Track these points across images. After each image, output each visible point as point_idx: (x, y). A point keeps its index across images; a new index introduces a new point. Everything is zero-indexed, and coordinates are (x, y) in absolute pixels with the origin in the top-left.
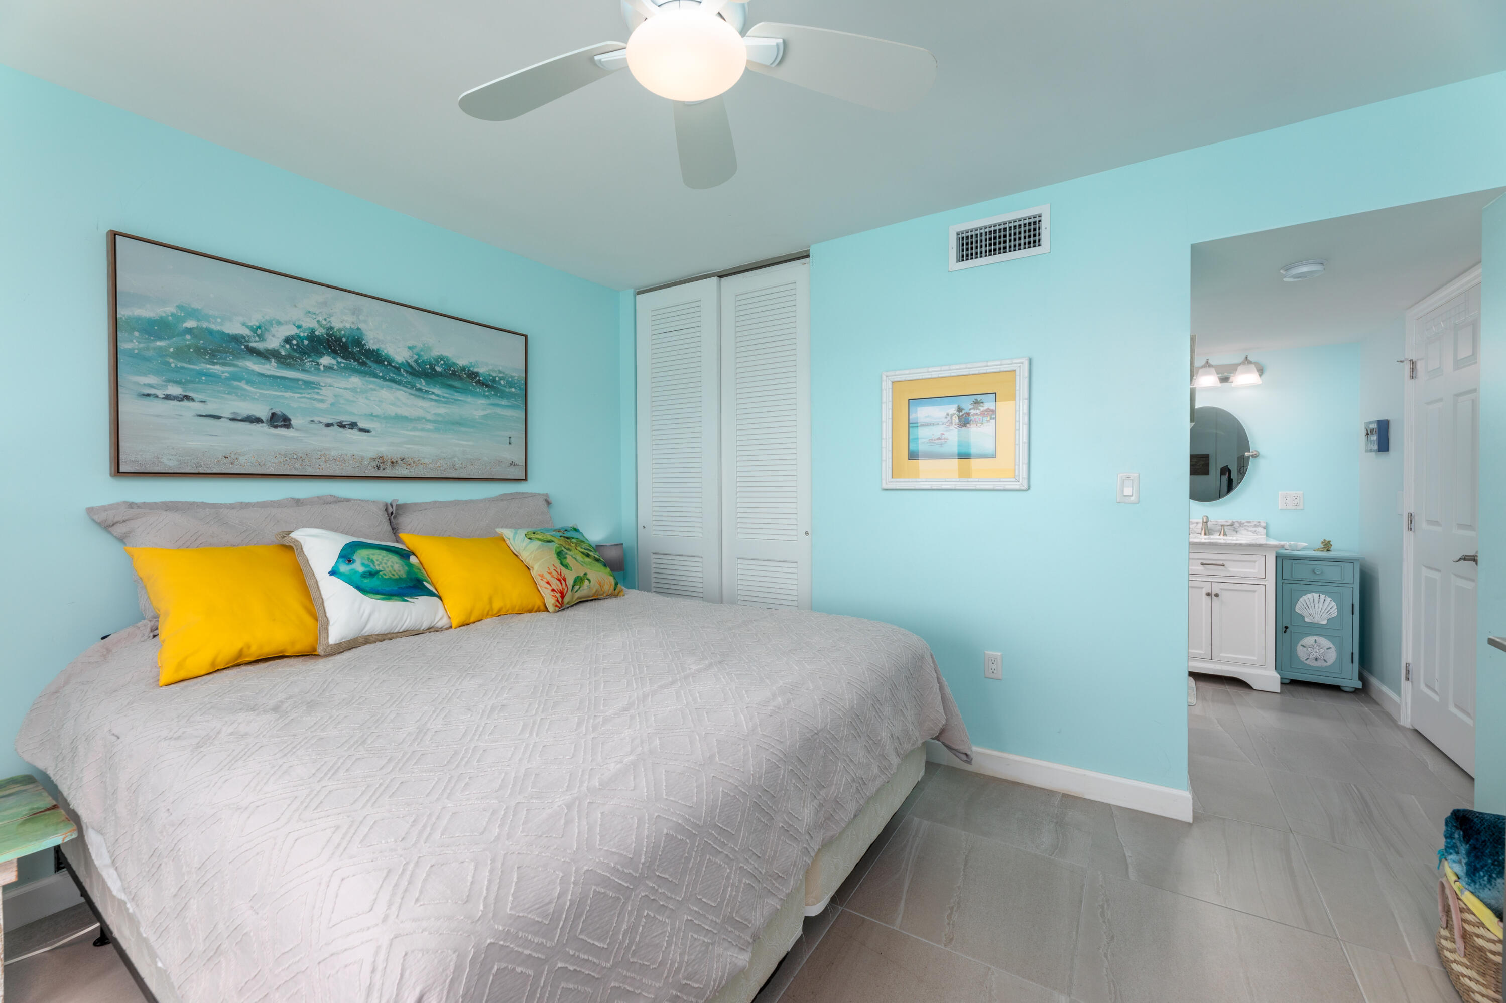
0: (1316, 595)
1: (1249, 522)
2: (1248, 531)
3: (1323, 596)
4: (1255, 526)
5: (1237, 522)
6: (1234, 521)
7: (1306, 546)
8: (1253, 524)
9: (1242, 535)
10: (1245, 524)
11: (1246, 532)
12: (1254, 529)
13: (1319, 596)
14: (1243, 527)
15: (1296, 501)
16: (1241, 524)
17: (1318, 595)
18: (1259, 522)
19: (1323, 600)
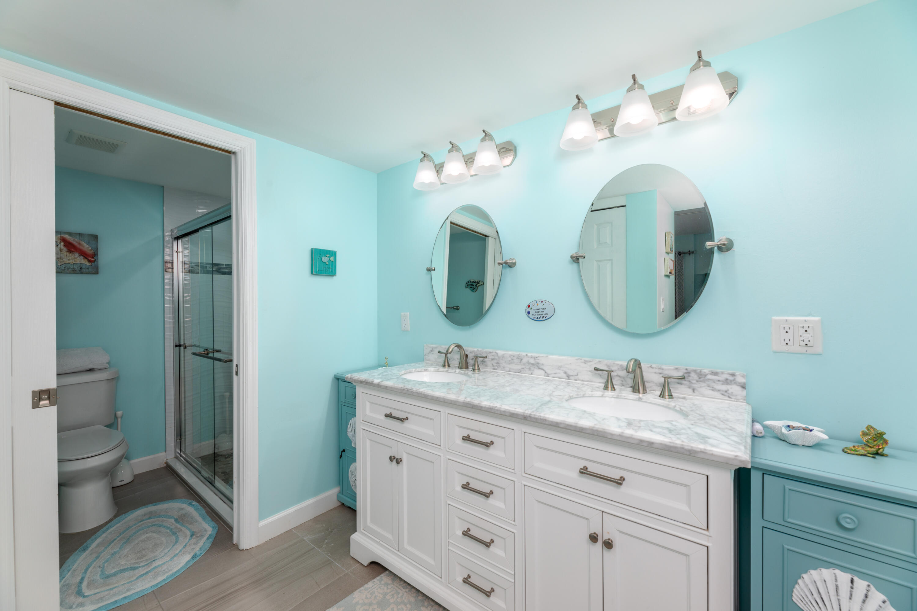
0: (844, 578)
1: (715, 373)
2: (714, 389)
3: (861, 585)
4: (726, 382)
5: (695, 371)
6: (690, 368)
7: (823, 440)
8: (722, 377)
9: (703, 395)
10: (709, 377)
11: (709, 392)
12: (724, 387)
13: (852, 581)
14: (704, 381)
15: (806, 336)
16: (701, 376)
17: (848, 576)
18: (733, 375)
19: (862, 597)
